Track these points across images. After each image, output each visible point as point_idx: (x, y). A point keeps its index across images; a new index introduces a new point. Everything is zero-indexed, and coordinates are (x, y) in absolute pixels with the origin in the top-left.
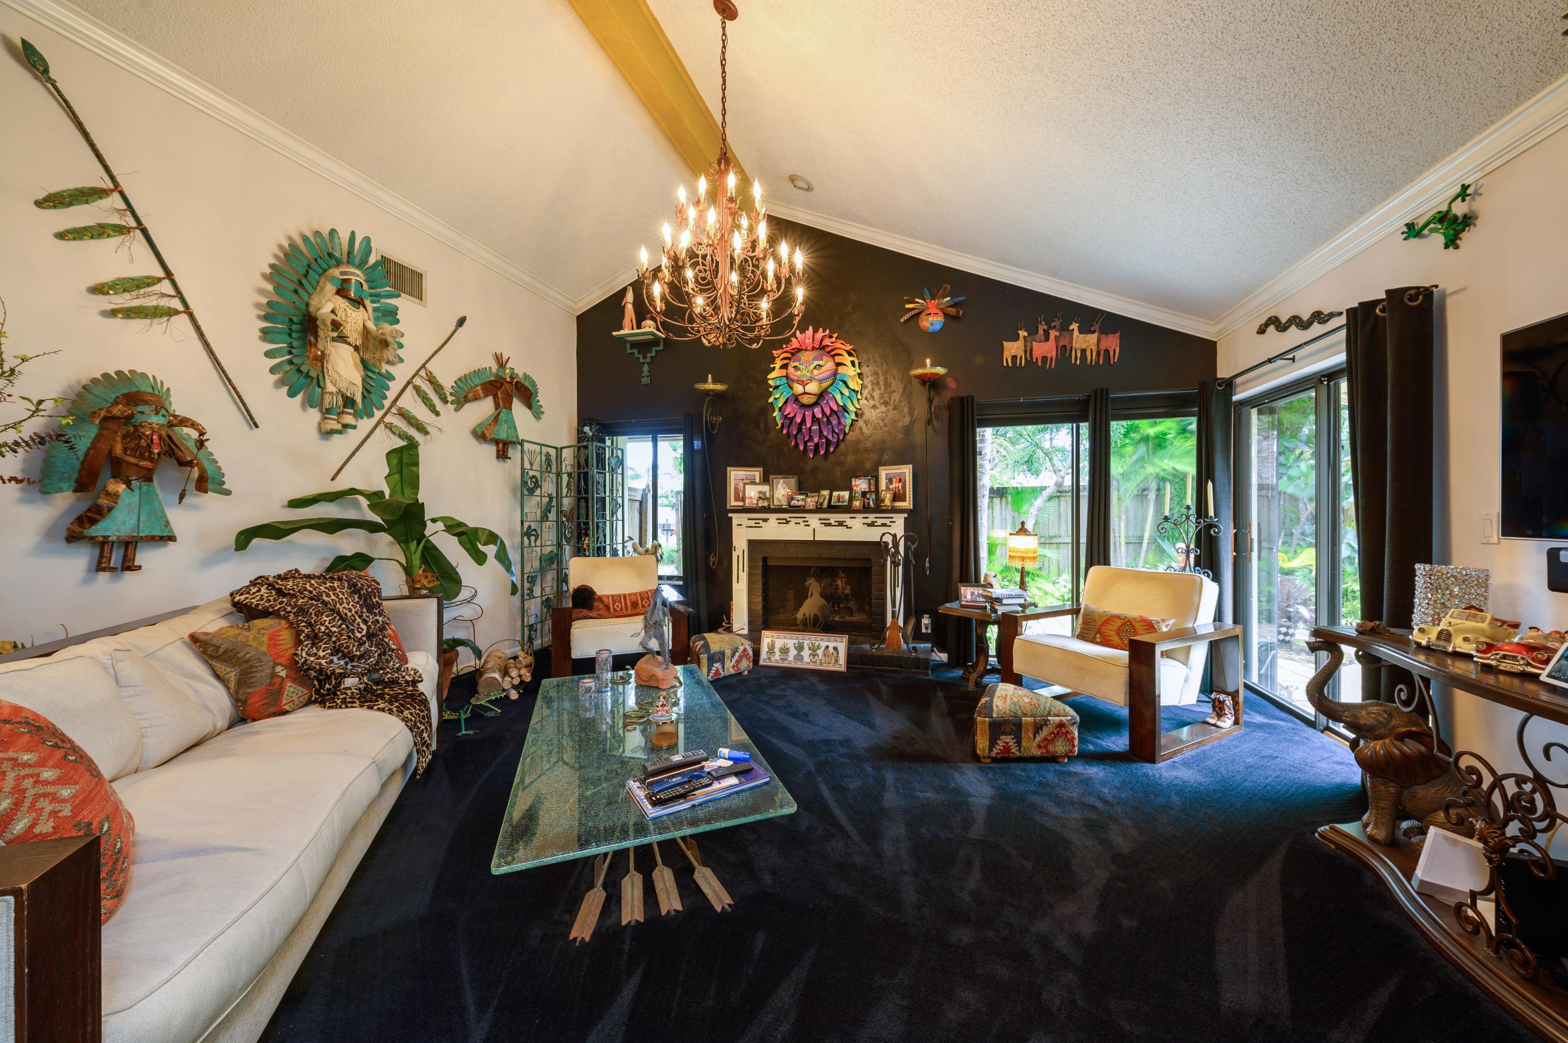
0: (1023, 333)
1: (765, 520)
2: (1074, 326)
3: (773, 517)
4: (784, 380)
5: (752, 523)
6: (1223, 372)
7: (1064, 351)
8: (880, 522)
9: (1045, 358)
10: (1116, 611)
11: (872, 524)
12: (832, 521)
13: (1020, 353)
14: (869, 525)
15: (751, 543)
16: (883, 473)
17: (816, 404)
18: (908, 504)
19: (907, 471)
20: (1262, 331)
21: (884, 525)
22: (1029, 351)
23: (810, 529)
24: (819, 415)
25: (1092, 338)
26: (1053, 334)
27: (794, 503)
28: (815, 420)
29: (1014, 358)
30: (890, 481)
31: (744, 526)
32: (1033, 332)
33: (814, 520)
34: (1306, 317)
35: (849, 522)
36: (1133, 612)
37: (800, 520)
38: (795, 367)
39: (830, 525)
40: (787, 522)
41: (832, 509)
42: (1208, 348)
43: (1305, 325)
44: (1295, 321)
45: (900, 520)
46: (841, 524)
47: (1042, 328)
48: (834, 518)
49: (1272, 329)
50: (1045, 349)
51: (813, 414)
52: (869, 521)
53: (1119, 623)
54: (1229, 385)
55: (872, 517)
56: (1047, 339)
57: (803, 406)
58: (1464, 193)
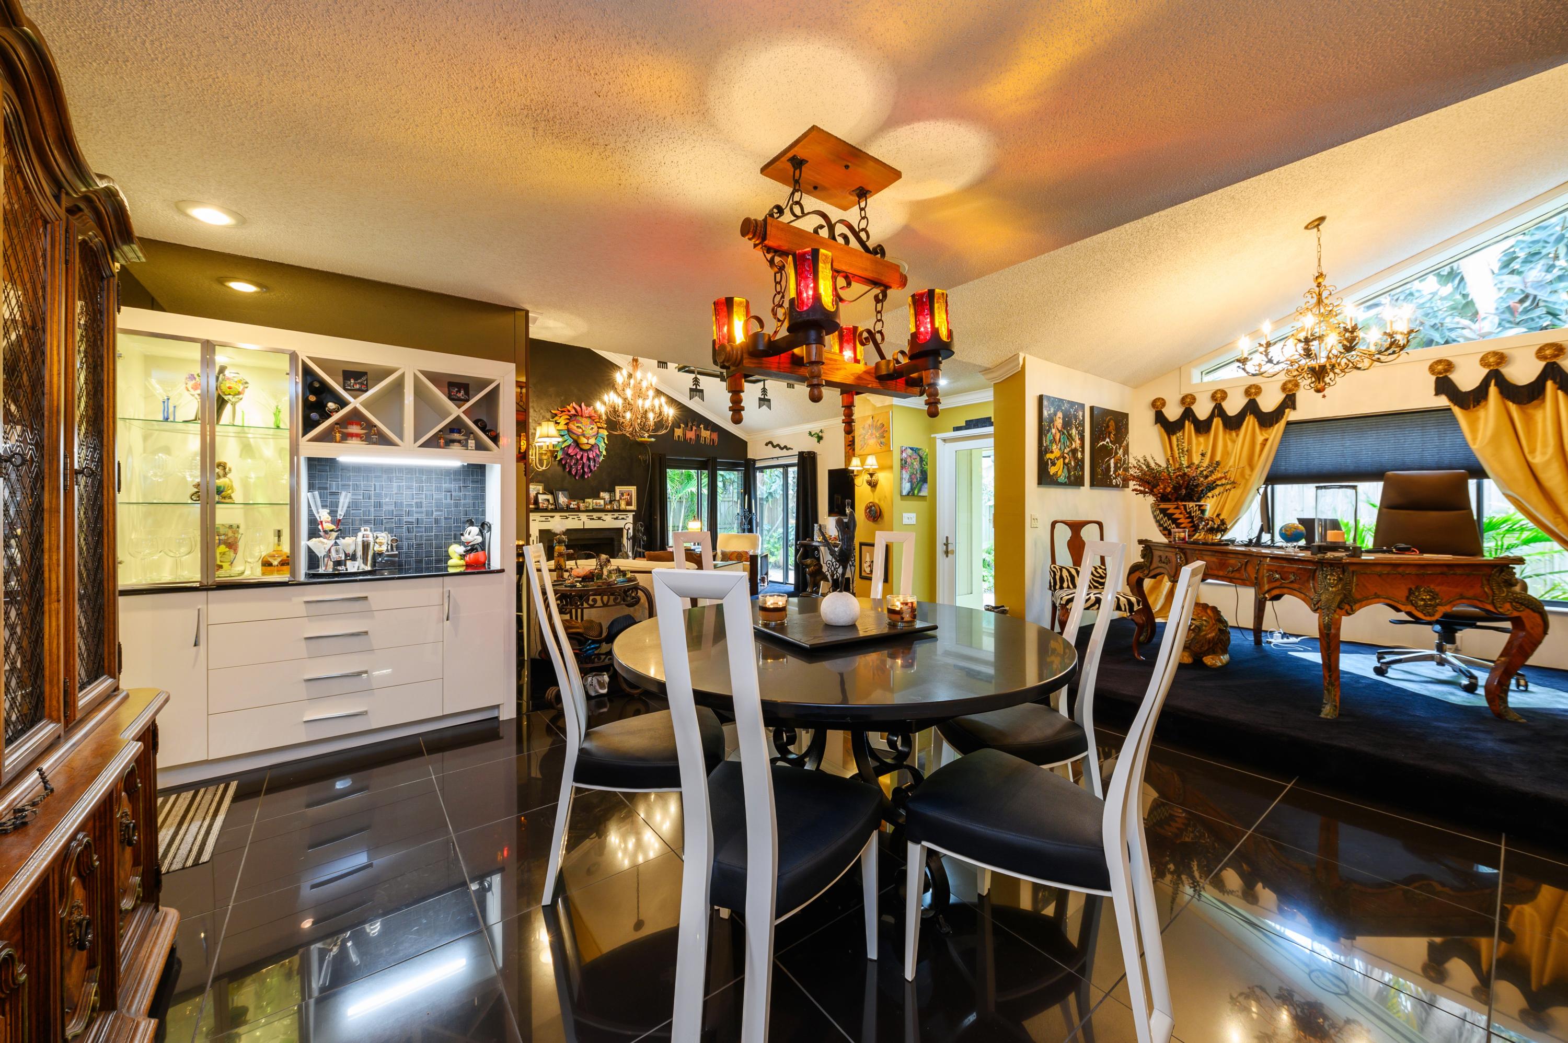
0: (682, 426)
1: (552, 517)
2: (702, 426)
3: (557, 515)
4: (566, 432)
5: (543, 519)
6: (750, 456)
7: (698, 436)
8: (621, 517)
9: (691, 439)
10: (733, 550)
11: (617, 518)
12: (594, 517)
13: (681, 435)
14: (615, 519)
15: (541, 531)
16: (618, 489)
17: (590, 450)
18: (633, 507)
19: (633, 489)
20: (767, 444)
21: (623, 519)
22: (685, 435)
23: (581, 522)
24: (591, 456)
25: (709, 432)
26: (694, 428)
27: (572, 506)
28: (589, 459)
29: (679, 436)
30: (622, 494)
31: (537, 521)
32: (686, 425)
33: (583, 516)
34: (782, 446)
35: (604, 517)
36: (740, 549)
37: (575, 517)
38: (578, 427)
39: (593, 519)
40: (567, 518)
41: (594, 510)
42: (744, 444)
43: (782, 449)
44: (778, 445)
45: (631, 515)
46: (599, 518)
47: (690, 424)
48: (595, 515)
49: (770, 445)
50: (691, 435)
51: (588, 456)
52: (615, 517)
53: (736, 554)
54: (754, 461)
55: (616, 514)
56: (692, 430)
57: (582, 450)
58: (821, 431)
